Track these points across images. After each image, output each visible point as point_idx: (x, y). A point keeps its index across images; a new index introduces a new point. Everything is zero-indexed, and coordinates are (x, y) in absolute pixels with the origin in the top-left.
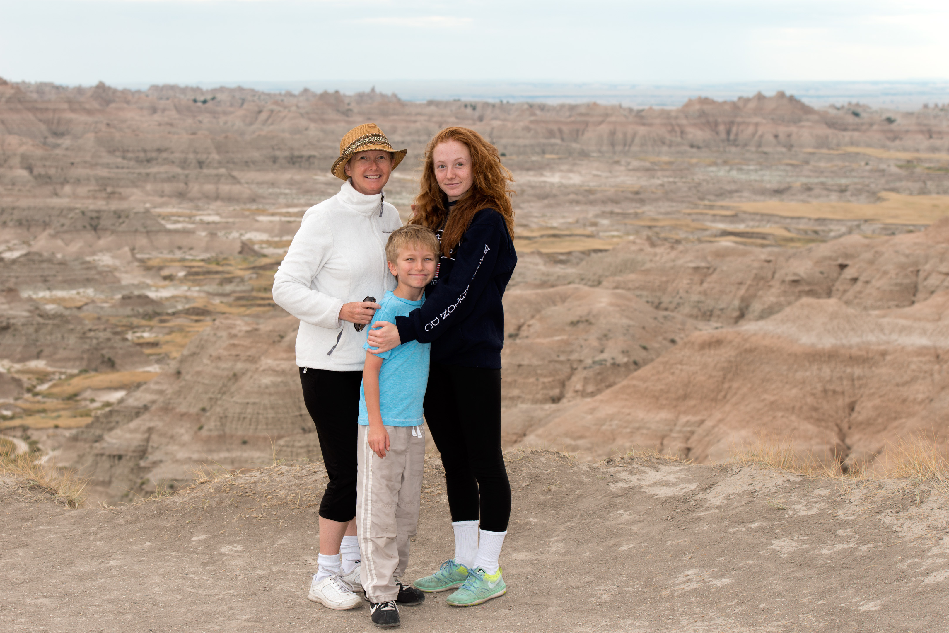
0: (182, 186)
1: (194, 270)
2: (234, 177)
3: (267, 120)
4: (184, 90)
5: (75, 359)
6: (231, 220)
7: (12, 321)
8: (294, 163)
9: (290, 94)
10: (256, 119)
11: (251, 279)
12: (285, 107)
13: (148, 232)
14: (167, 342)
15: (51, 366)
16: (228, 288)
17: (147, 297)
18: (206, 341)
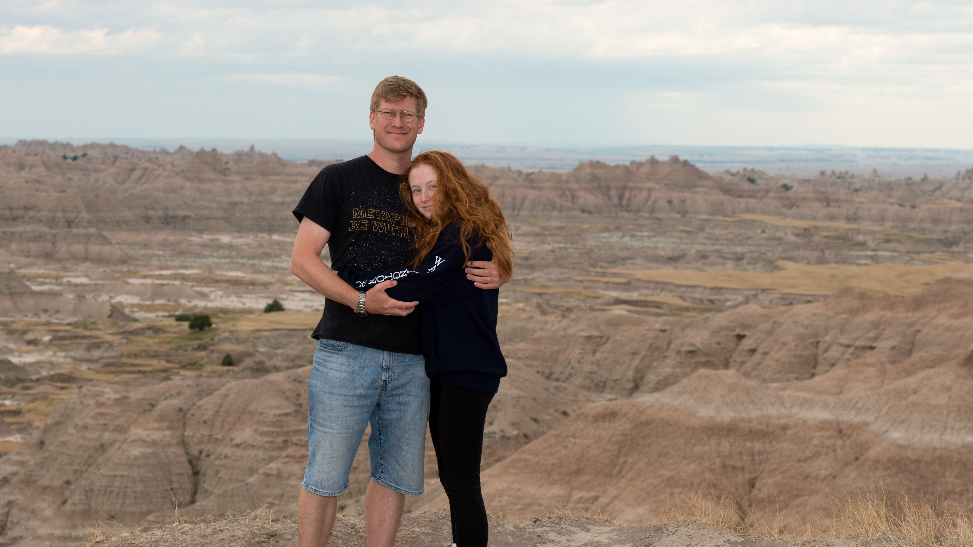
0: (49, 245)
1: (60, 334)
2: (104, 238)
3: (140, 178)
4: (54, 146)
6: (100, 282)
8: (168, 224)
9: (164, 152)
10: (129, 177)
11: (120, 344)
12: (160, 165)
13: (12, 294)
14: (30, 411)
16: (96, 354)
17: (9, 362)
18: (72, 409)
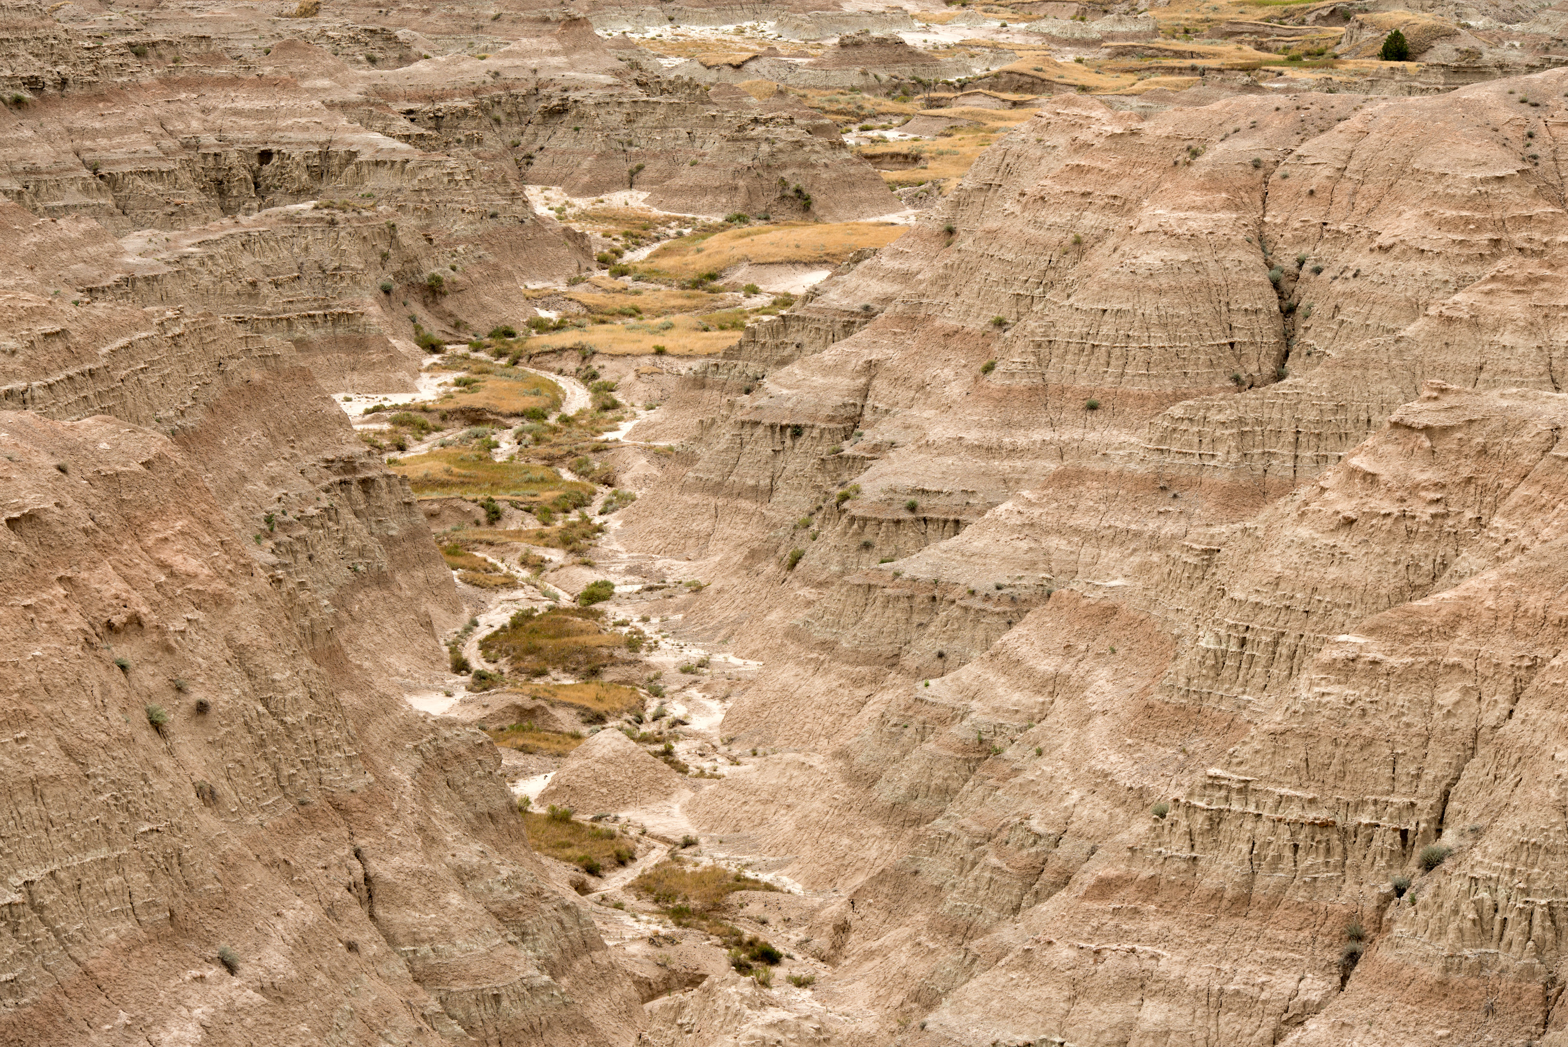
5: (718, 190)
7: (573, 95)
14: (939, 155)
15: (659, 205)
16: (1098, 27)
17: (901, 43)
18: (1019, 155)
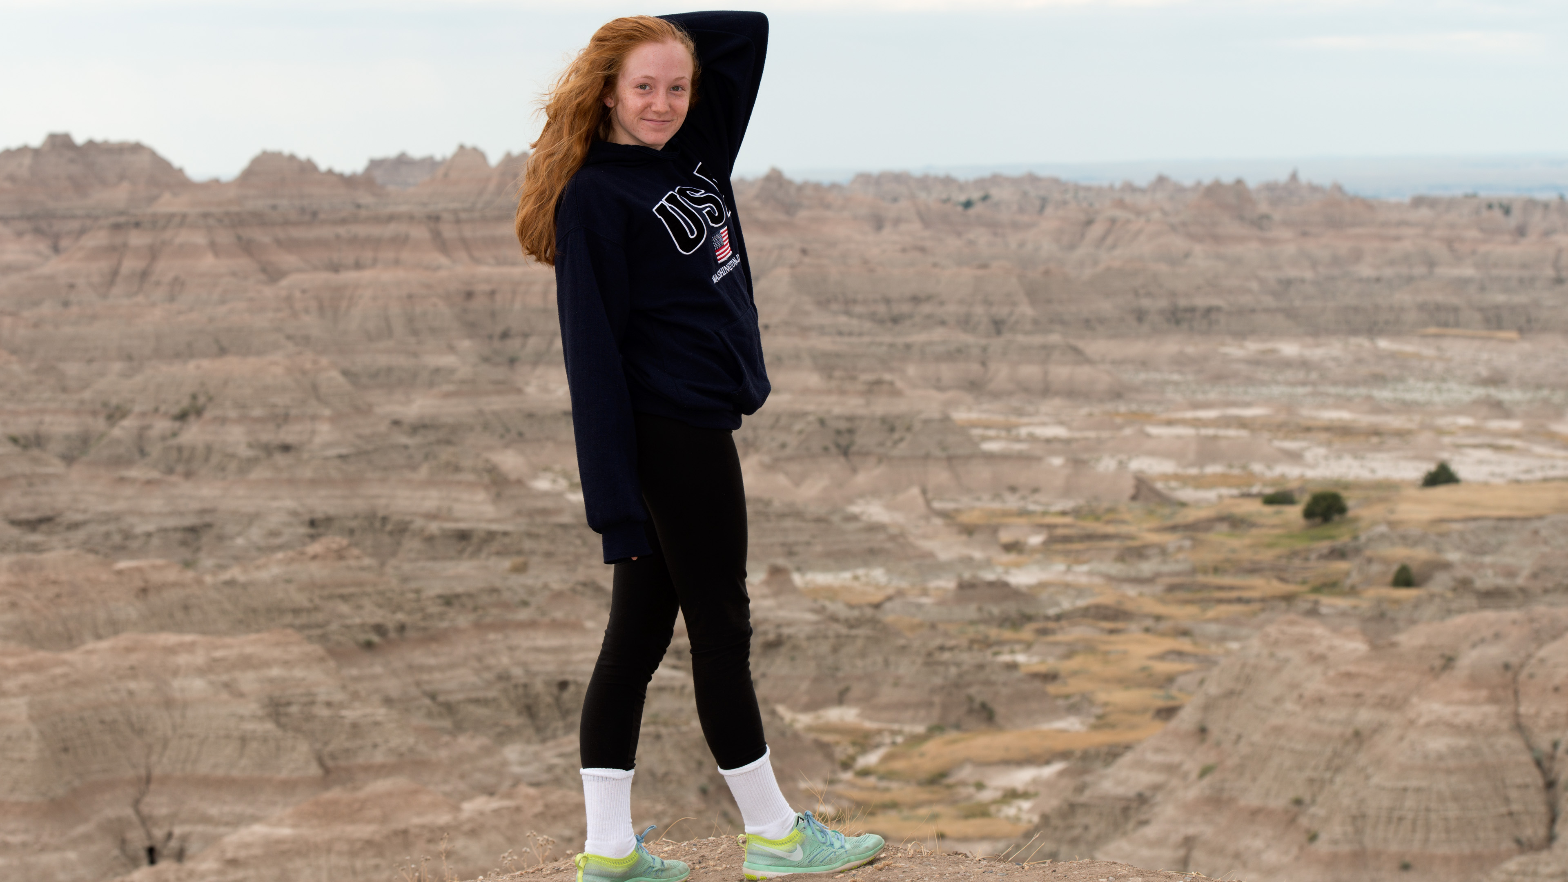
0: (975, 368)
1: (1060, 532)
2: (1077, 351)
3: (1103, 238)
4: (925, 182)
6: (1092, 434)
7: (786, 631)
8: (1178, 322)
9: (1130, 188)
10: (1083, 236)
11: (1180, 549)
12: (1139, 213)
13: (950, 459)
14: (1074, 674)
15: (870, 718)
16: (1146, 568)
17: (1005, 585)
18: (1255, 667)
